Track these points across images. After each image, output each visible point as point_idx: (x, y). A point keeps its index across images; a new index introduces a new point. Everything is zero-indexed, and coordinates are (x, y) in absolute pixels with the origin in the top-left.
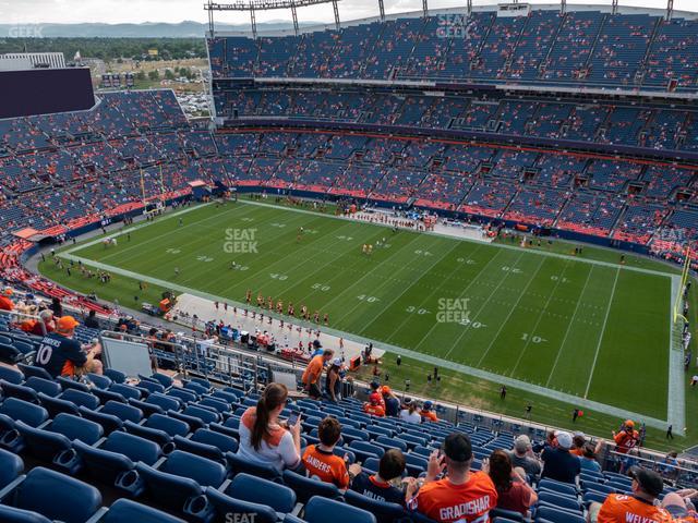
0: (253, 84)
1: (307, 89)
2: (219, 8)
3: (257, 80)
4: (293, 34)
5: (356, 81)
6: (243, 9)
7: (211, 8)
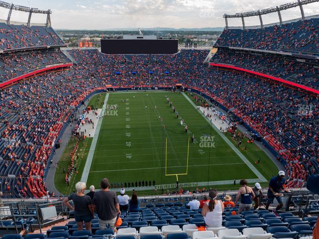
0: (228, 49)
1: (253, 54)
2: (230, 17)
3: (230, 48)
4: (260, 28)
5: (263, 51)
6: (239, 17)
7: (227, 17)
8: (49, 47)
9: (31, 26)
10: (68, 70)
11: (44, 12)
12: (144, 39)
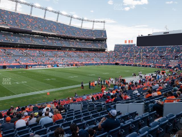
8: (94, 38)
9: (94, 29)
10: (104, 53)
11: (102, 22)
12: (169, 33)
